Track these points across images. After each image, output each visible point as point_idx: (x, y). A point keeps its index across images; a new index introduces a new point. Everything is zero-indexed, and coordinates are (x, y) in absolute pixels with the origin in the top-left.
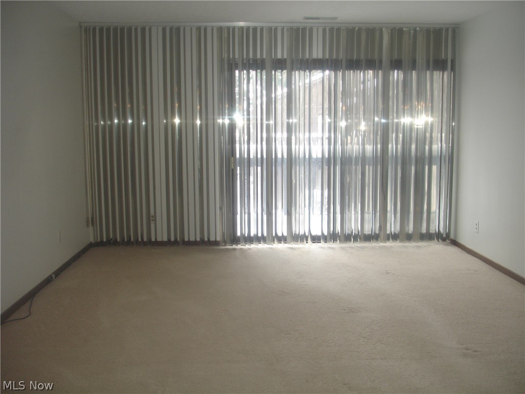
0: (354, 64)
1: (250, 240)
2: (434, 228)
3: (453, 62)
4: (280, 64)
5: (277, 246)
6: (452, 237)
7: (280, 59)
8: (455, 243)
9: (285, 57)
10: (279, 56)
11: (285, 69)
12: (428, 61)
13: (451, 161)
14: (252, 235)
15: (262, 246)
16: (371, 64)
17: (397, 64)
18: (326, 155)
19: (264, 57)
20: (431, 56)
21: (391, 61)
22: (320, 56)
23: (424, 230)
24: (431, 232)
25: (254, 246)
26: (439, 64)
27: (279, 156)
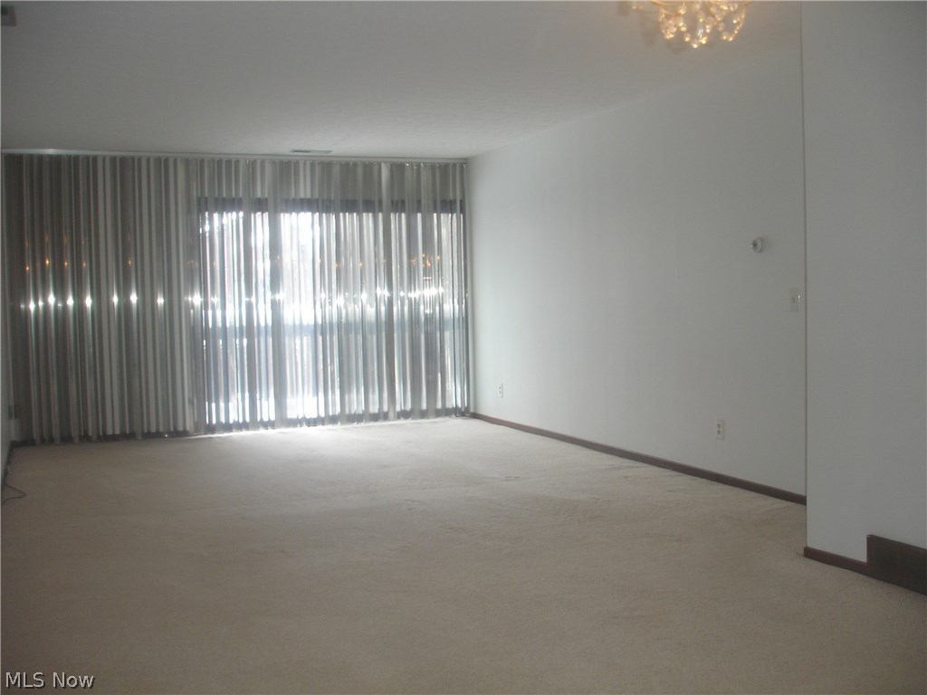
0: (349, 206)
1: (228, 427)
2: (451, 404)
3: (462, 202)
4: (260, 205)
5: (262, 431)
6: (472, 410)
7: (259, 199)
8: (475, 416)
9: (266, 196)
10: (259, 195)
11: (267, 211)
12: (435, 202)
13: (467, 322)
14: (231, 422)
15: (244, 433)
16: (370, 205)
17: (398, 206)
18: (320, 321)
19: (241, 195)
20: (438, 195)
21: (392, 201)
22: (309, 196)
23: (439, 406)
24: (447, 406)
25: (235, 434)
26: (447, 206)
27: (263, 324)
